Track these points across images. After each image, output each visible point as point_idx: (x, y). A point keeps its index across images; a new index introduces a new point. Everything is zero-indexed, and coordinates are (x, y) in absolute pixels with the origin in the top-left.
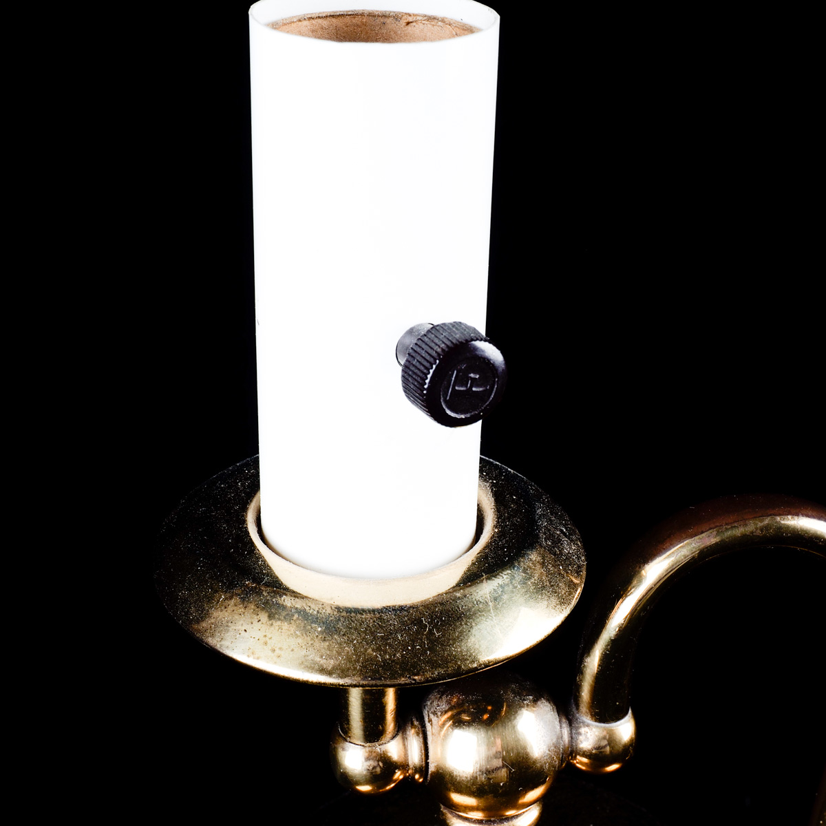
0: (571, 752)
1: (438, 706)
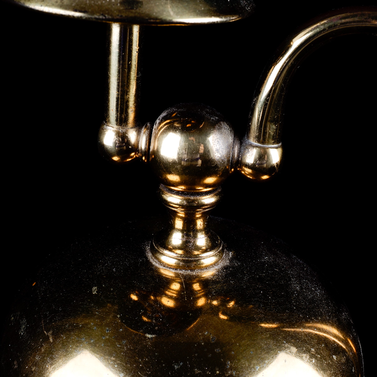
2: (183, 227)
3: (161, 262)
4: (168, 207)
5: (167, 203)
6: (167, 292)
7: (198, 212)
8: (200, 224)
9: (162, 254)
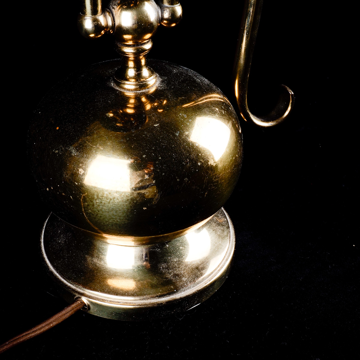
0: (162, 19)
1: (115, 2)
2: (134, 66)
3: (125, 89)
4: (125, 55)
5: (124, 53)
6: (128, 105)
7: (141, 55)
8: (143, 62)
9: (124, 84)
